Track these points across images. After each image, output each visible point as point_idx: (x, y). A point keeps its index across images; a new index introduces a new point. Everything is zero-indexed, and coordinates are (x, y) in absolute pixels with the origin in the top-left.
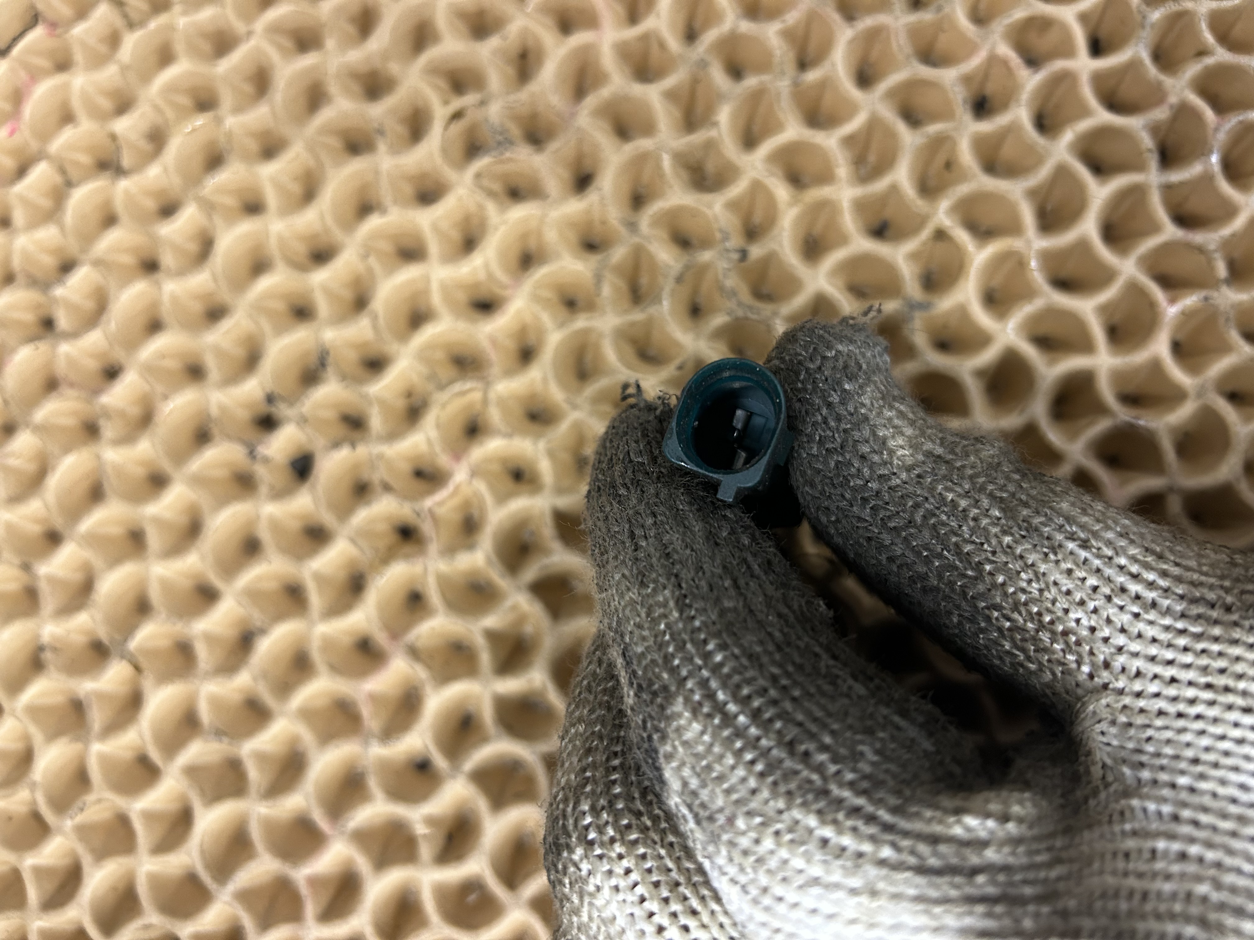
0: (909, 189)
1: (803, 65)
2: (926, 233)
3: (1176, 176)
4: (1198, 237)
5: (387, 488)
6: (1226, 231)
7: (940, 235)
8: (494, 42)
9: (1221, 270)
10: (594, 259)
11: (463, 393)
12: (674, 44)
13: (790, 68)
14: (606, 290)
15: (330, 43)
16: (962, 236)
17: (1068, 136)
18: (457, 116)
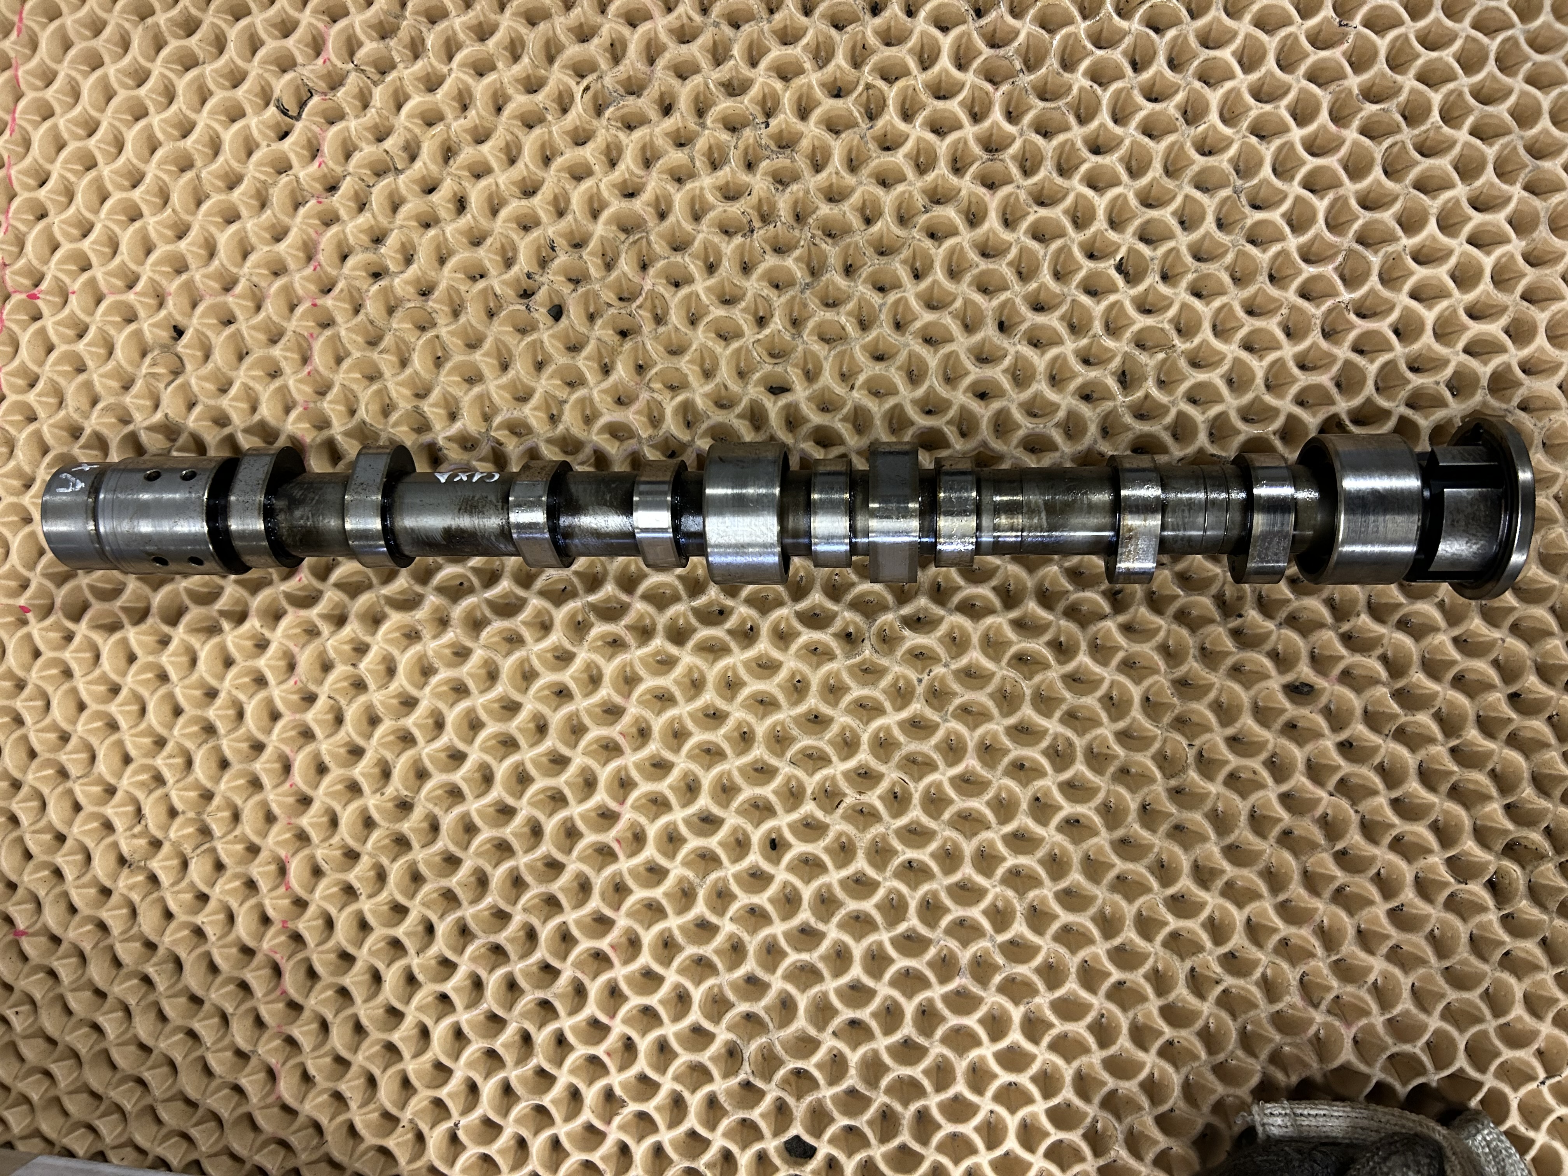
0: (846, 66)
1: (772, 12)
2: (860, 88)
3: (983, 22)
4: (1001, 52)
5: (610, 305)
6: (1016, 44)
7: (868, 87)
8: (596, 41)
9: (1018, 65)
10: (686, 150)
12: (698, 18)
13: (764, 14)
14: (698, 164)
15: (500, 65)
16: (881, 84)
17: (922, 14)
18: (587, 89)
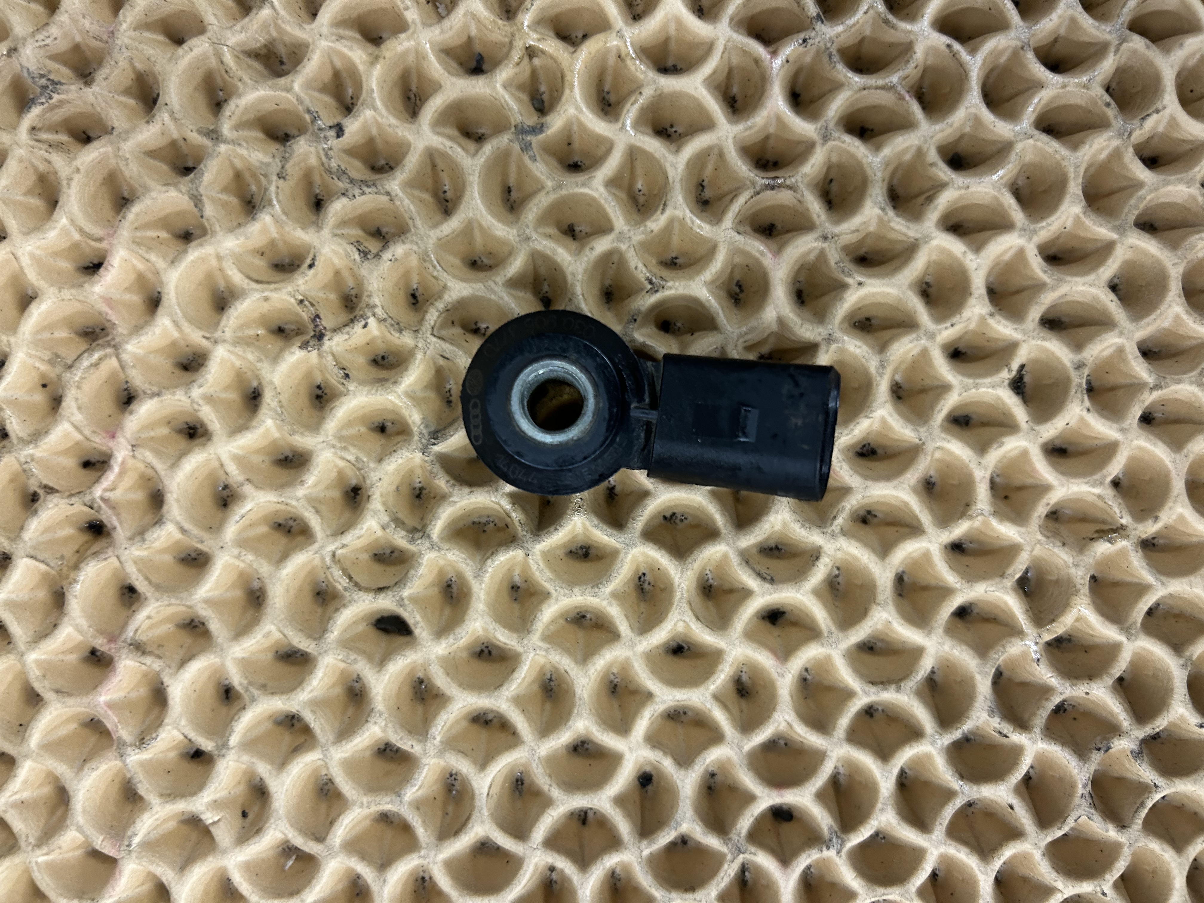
11: (96, 365)
